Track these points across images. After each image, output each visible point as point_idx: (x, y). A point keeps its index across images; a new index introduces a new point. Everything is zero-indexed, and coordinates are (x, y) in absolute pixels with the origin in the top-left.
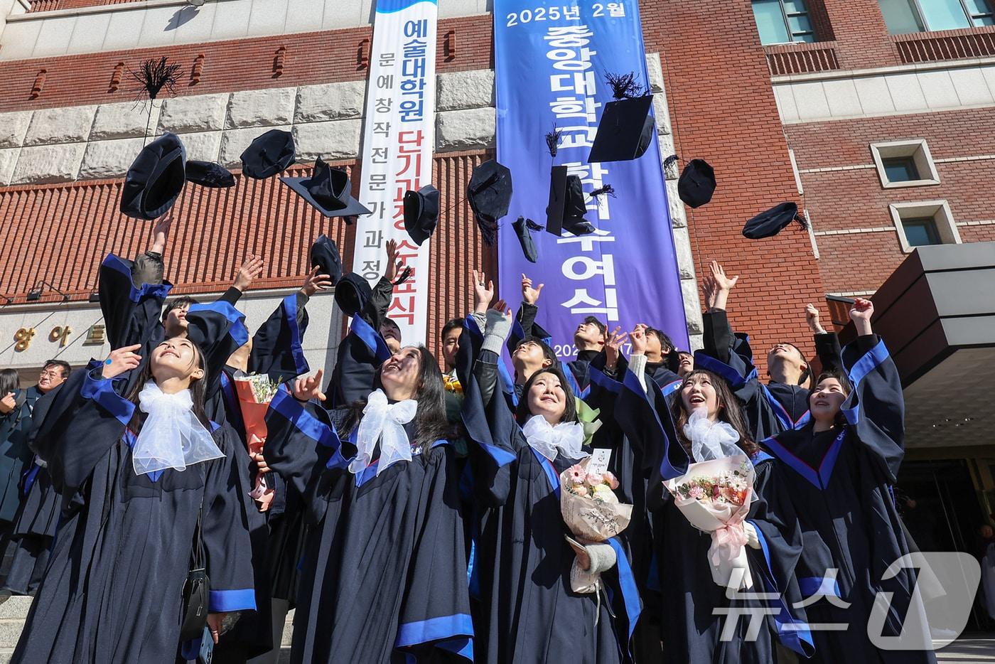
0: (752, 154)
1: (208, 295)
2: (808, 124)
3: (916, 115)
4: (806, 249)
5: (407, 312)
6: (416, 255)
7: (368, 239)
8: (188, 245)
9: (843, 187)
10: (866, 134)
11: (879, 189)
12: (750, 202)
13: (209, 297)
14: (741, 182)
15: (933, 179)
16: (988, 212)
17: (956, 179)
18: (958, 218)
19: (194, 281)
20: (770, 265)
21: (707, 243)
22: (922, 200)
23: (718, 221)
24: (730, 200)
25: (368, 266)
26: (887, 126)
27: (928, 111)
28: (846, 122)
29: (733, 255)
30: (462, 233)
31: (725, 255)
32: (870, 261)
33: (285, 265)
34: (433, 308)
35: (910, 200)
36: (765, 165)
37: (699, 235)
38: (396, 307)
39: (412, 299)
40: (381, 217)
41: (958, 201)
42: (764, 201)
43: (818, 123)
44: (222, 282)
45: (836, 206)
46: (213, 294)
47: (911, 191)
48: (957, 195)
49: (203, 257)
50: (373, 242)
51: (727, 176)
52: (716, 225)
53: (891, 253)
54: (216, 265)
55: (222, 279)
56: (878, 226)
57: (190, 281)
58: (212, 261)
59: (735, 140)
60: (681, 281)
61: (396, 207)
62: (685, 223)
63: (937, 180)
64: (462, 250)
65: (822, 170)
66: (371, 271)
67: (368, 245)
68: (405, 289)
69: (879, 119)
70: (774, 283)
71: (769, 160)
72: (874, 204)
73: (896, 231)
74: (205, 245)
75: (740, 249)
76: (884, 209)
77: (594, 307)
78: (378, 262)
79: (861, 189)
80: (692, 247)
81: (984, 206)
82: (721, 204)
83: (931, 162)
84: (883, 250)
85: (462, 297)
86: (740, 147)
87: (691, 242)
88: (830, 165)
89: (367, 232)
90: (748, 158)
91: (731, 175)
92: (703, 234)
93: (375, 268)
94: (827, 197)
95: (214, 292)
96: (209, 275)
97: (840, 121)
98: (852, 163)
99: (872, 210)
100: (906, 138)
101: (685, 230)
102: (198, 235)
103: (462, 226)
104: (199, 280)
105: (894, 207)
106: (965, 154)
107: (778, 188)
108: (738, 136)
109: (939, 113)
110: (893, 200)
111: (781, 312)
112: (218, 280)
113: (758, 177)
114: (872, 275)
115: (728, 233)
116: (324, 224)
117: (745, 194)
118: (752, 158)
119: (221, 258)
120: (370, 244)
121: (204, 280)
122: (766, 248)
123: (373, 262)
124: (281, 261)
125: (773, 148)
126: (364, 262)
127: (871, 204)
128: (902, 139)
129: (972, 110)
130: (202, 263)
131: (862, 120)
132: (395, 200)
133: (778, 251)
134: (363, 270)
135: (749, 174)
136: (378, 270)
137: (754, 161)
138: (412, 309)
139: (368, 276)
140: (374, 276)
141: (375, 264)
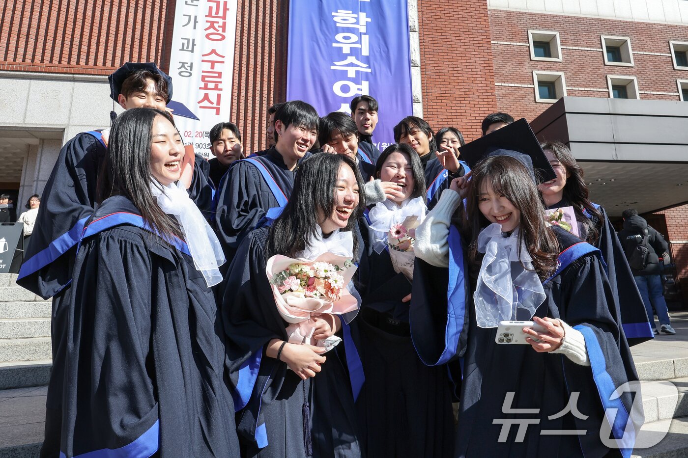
0: (467, 22)
1: (38, 74)
2: (494, 10)
3: (556, 16)
4: (491, 91)
5: (215, 105)
6: (223, 62)
7: (183, 44)
8: (15, 29)
9: (509, 56)
10: (527, 23)
11: (529, 61)
12: (462, 55)
13: (39, 76)
14: (458, 41)
15: (559, 58)
16: (583, 83)
17: (571, 60)
18: (568, 84)
19: (24, 61)
20: (469, 99)
21: (431, 80)
22: (551, 70)
23: (440, 65)
24: (449, 52)
25: (183, 66)
26: (539, 20)
27: (563, 14)
28: (517, 13)
29: (447, 89)
30: (259, 50)
31: (442, 89)
32: (517, 105)
33: (110, 57)
34: (235, 104)
35: (544, 70)
36: (474, 31)
37: (427, 73)
38: (206, 101)
39: (219, 96)
40: (195, 28)
41: (570, 74)
42: (470, 56)
43: (501, 11)
44: (51, 65)
45: (503, 68)
46: (42, 74)
47: (545, 64)
48: (569, 70)
49: (32, 41)
50: (188, 47)
51: (449, 35)
52: (439, 68)
53: (529, 101)
55: (51, 61)
56: (524, 83)
57: (19, 60)
59: (457, 10)
60: (414, 103)
61: (207, 21)
62: (419, 64)
63: (561, 59)
64: (259, 63)
65: (499, 42)
66: (185, 70)
67: (183, 49)
68: (214, 87)
69: (535, 15)
70: (470, 111)
71: (477, 28)
72: (525, 69)
73: (534, 88)
74: (33, 31)
75: (452, 86)
76: (529, 73)
78: (192, 64)
79: (519, 58)
80: (422, 81)
81: (582, 79)
82: (443, 54)
83: (559, 47)
84: (525, 99)
85: (258, 98)
86: (460, 16)
87: (422, 78)
88: (503, 40)
89: (182, 39)
90: (463, 24)
91: (452, 35)
92: (430, 73)
93: (189, 68)
94: (499, 61)
95: (44, 72)
96: (38, 57)
97: (513, 12)
98: (516, 41)
99: (523, 73)
100: (548, 29)
101: (419, 68)
102: (26, 21)
103: (260, 44)
104: (28, 61)
105: (535, 72)
106: (578, 45)
107: (480, 48)
108: (459, 8)
109: (568, 17)
110: (535, 68)
111: (472, 130)
112: (46, 62)
113: (469, 39)
114: (517, 114)
115: (446, 74)
116: (145, 27)
117: (459, 49)
118: (466, 25)
120: (185, 48)
121: (33, 60)
122: (468, 87)
123: (187, 63)
125: (480, 20)
126: (180, 63)
127: (523, 69)
128: (546, 30)
129: (586, 18)
131: (526, 13)
132: (206, 16)
133: (475, 91)
134: (179, 69)
135: (463, 35)
136: (191, 70)
137: (467, 27)
138: (218, 103)
139: (182, 74)
140: (188, 74)
141: (189, 65)
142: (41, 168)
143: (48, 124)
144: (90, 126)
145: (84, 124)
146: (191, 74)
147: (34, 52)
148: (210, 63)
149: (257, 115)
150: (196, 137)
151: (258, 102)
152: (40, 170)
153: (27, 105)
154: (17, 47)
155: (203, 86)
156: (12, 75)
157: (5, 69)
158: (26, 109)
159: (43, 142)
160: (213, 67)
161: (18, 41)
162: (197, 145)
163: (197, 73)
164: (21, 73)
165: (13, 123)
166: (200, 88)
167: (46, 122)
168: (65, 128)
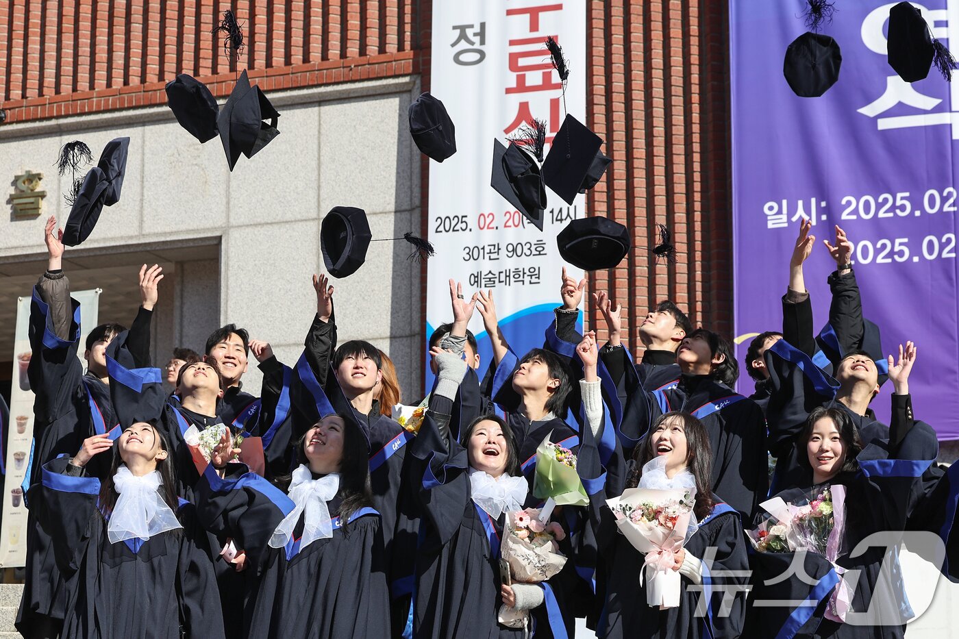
5: (547, 132)
6: (559, 7)
19: (126, 83)
25: (463, 36)
33: (297, 38)
38: (524, 123)
39: (555, 104)
49: (137, 28)
54: (162, 45)
57: (118, 82)
58: (154, 38)
66: (469, 46)
68: (539, 83)
77: (925, 112)
78: (483, 25)
85: (658, 91)
93: (477, 40)
96: (153, 67)
104: (135, 81)
119: (172, 29)
121: (143, 80)
123: (472, 26)
124: (288, 29)
126: (455, 28)
130: (136, 42)
134: (453, 45)
136: (483, 42)
138: (556, 124)
139: (463, 58)
140: (476, 56)
141: (477, 29)
142: (184, 334)
143: (188, 231)
144: (271, 224)
145: (259, 220)
146: (483, 55)
147: (144, 55)
148: (527, 16)
149: (659, 141)
150: (505, 226)
151: (658, 102)
152: (184, 340)
153: (143, 188)
154: (110, 51)
155: (513, 84)
156: (107, 120)
157: (94, 110)
158: (142, 200)
159: (183, 270)
160: (534, 26)
161: (111, 34)
162: (510, 248)
163: (497, 51)
164: (124, 113)
165: (122, 238)
166: (509, 91)
167: (183, 227)
168: (220, 238)
